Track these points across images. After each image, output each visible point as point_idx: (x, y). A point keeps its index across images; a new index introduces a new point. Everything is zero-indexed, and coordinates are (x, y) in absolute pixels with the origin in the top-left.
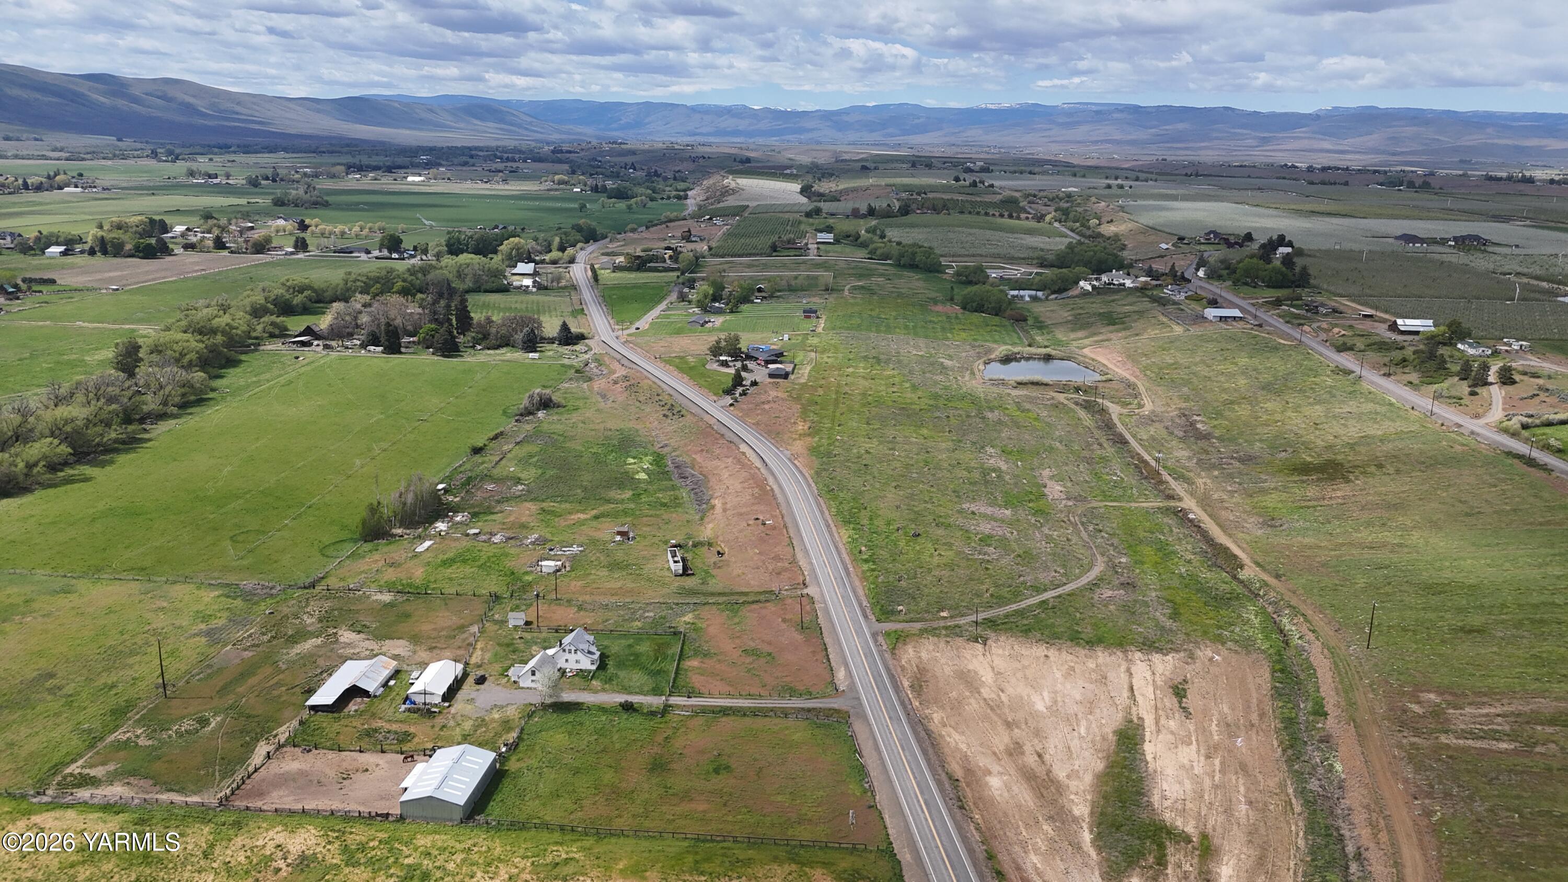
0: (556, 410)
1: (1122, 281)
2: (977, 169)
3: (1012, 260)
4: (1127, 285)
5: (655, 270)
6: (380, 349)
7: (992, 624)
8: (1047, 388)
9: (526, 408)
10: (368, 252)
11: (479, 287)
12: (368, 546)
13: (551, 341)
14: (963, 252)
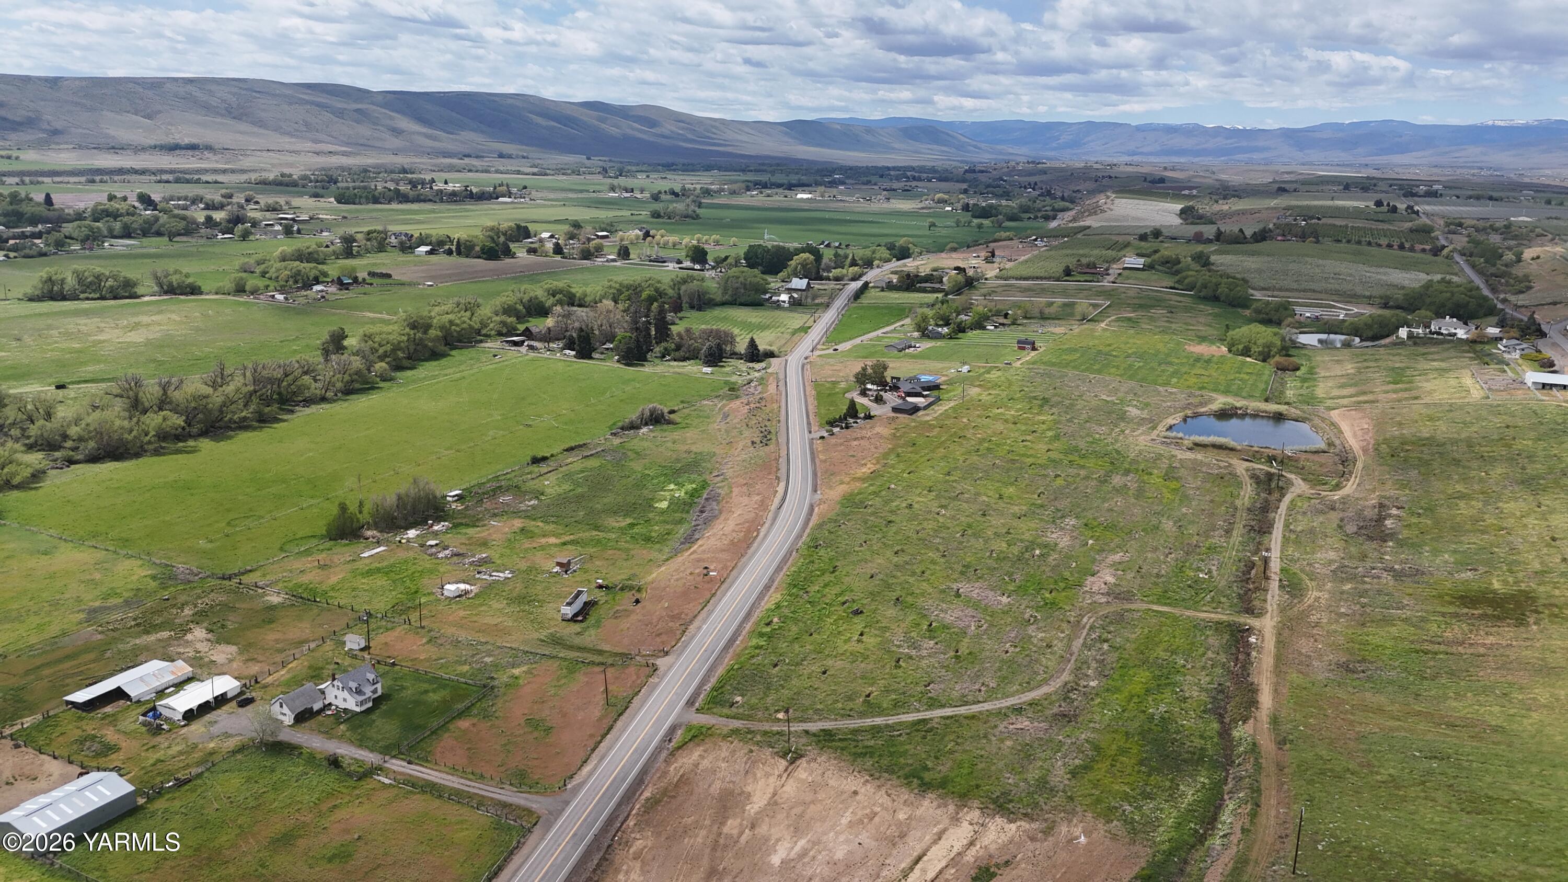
0: (665, 427)
1: (1454, 331)
2: (1421, 193)
3: (1351, 297)
4: (1459, 336)
5: (924, 291)
6: (574, 353)
7: (826, 739)
8: (1232, 454)
9: (632, 422)
10: (679, 262)
11: (735, 300)
12: (329, 544)
13: (739, 356)
14: (1295, 286)
